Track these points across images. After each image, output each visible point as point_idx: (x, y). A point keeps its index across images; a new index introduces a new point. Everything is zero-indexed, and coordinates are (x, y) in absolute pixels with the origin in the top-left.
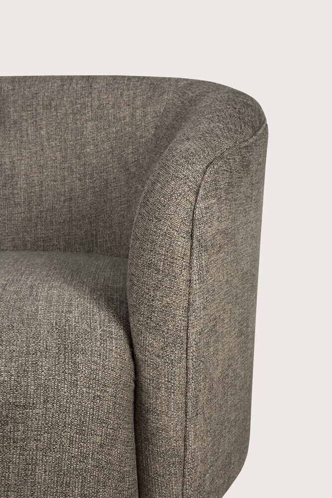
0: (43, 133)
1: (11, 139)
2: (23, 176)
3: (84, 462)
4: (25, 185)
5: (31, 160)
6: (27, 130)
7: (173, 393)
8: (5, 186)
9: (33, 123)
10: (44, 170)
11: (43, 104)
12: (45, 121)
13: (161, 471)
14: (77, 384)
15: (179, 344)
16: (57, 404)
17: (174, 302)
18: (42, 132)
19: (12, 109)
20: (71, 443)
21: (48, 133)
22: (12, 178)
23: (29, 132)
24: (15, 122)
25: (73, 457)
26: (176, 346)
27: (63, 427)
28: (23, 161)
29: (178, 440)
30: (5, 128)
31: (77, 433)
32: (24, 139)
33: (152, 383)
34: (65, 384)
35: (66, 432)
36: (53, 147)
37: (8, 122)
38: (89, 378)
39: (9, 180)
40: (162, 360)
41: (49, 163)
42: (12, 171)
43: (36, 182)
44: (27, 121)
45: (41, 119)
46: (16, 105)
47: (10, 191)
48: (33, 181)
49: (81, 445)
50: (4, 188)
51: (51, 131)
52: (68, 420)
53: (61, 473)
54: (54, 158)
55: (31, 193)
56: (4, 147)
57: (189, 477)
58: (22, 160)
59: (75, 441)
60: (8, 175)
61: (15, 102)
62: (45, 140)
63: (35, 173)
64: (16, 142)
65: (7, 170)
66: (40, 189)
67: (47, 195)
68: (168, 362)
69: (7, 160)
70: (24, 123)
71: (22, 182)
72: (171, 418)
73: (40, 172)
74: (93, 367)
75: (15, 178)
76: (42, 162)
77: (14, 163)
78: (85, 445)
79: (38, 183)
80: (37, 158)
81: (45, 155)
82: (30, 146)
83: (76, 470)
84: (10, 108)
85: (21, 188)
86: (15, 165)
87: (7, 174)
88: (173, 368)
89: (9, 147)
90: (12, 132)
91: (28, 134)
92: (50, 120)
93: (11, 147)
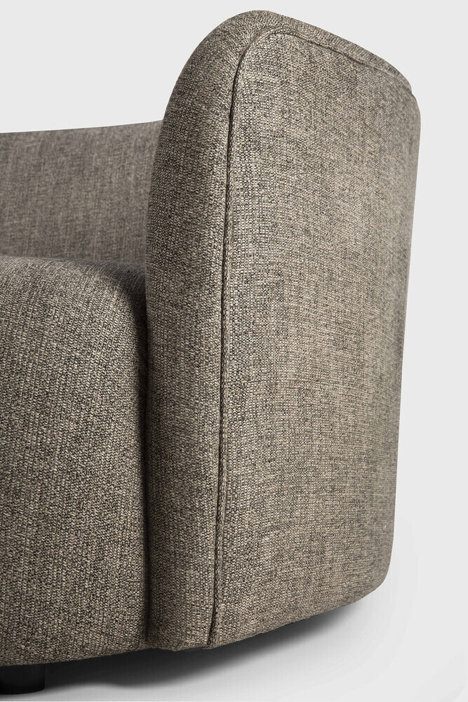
0: (131, 179)
1: (89, 189)
2: (99, 233)
3: (45, 460)
4: (100, 244)
5: (111, 213)
6: (110, 178)
7: (198, 366)
8: (74, 247)
9: (119, 169)
10: (127, 224)
11: (135, 146)
12: (135, 165)
13: (178, 503)
14: (43, 335)
15: (207, 284)
16: (7, 359)
17: (200, 215)
18: (129, 178)
19: (96, 155)
20: (26, 425)
21: (136, 179)
22: (84, 236)
23: (113, 180)
24: (97, 169)
25: (27, 448)
26: (203, 288)
27: (14, 396)
28: (101, 215)
29: (206, 450)
30: (83, 176)
31: (37, 410)
32: (106, 188)
33: (167, 351)
34: (23, 331)
35: (18, 404)
36: (140, 195)
37: (88, 170)
38: (64, 328)
39: (79, 238)
40: (181, 311)
41: (133, 214)
42: (85, 228)
43: (114, 239)
44: (111, 166)
45: (130, 164)
46: (101, 150)
47: (79, 253)
48: (111, 238)
49: (42, 431)
50: (72, 248)
51: (141, 176)
52: (23, 387)
53: (7, 472)
54: (141, 208)
55: (106, 253)
56: (79, 199)
57: (229, 526)
58: (100, 213)
59: (34, 423)
60: (80, 232)
61: (100, 147)
62: (132, 187)
63: (114, 228)
64: (94, 192)
65: (78, 227)
66: (119, 247)
67: (127, 254)
68: (189, 314)
69: (81, 215)
70: (108, 170)
71: (96, 240)
72: (193, 409)
73: (121, 227)
74: (73, 314)
75: (88, 236)
76: (124, 214)
77: (88, 218)
78: (49, 431)
79: (117, 240)
80: (119, 209)
81: (130, 205)
82: (112, 196)
83: (33, 471)
84: (93, 154)
85: (94, 247)
86: (90, 220)
87: (77, 231)
88: (197, 324)
89: (86, 199)
90: (91, 181)
91: (111, 182)
92: (141, 163)
93: (88, 199)
